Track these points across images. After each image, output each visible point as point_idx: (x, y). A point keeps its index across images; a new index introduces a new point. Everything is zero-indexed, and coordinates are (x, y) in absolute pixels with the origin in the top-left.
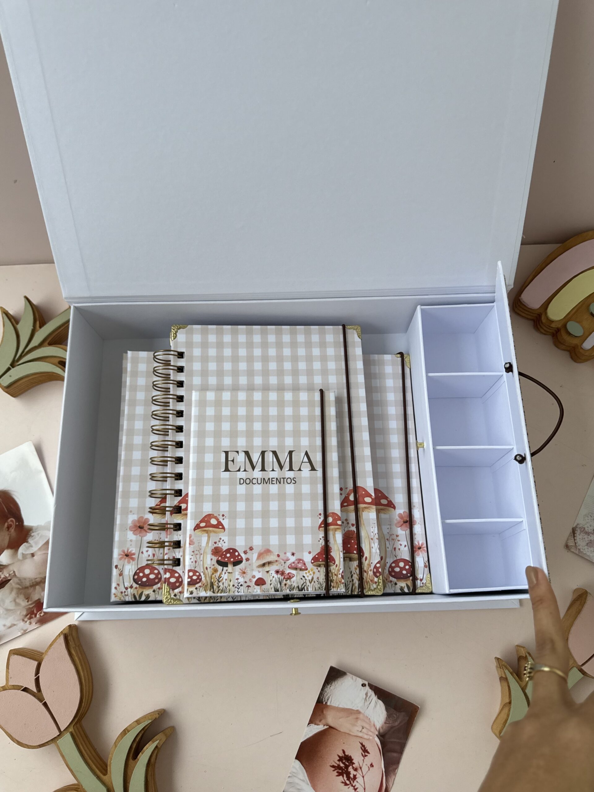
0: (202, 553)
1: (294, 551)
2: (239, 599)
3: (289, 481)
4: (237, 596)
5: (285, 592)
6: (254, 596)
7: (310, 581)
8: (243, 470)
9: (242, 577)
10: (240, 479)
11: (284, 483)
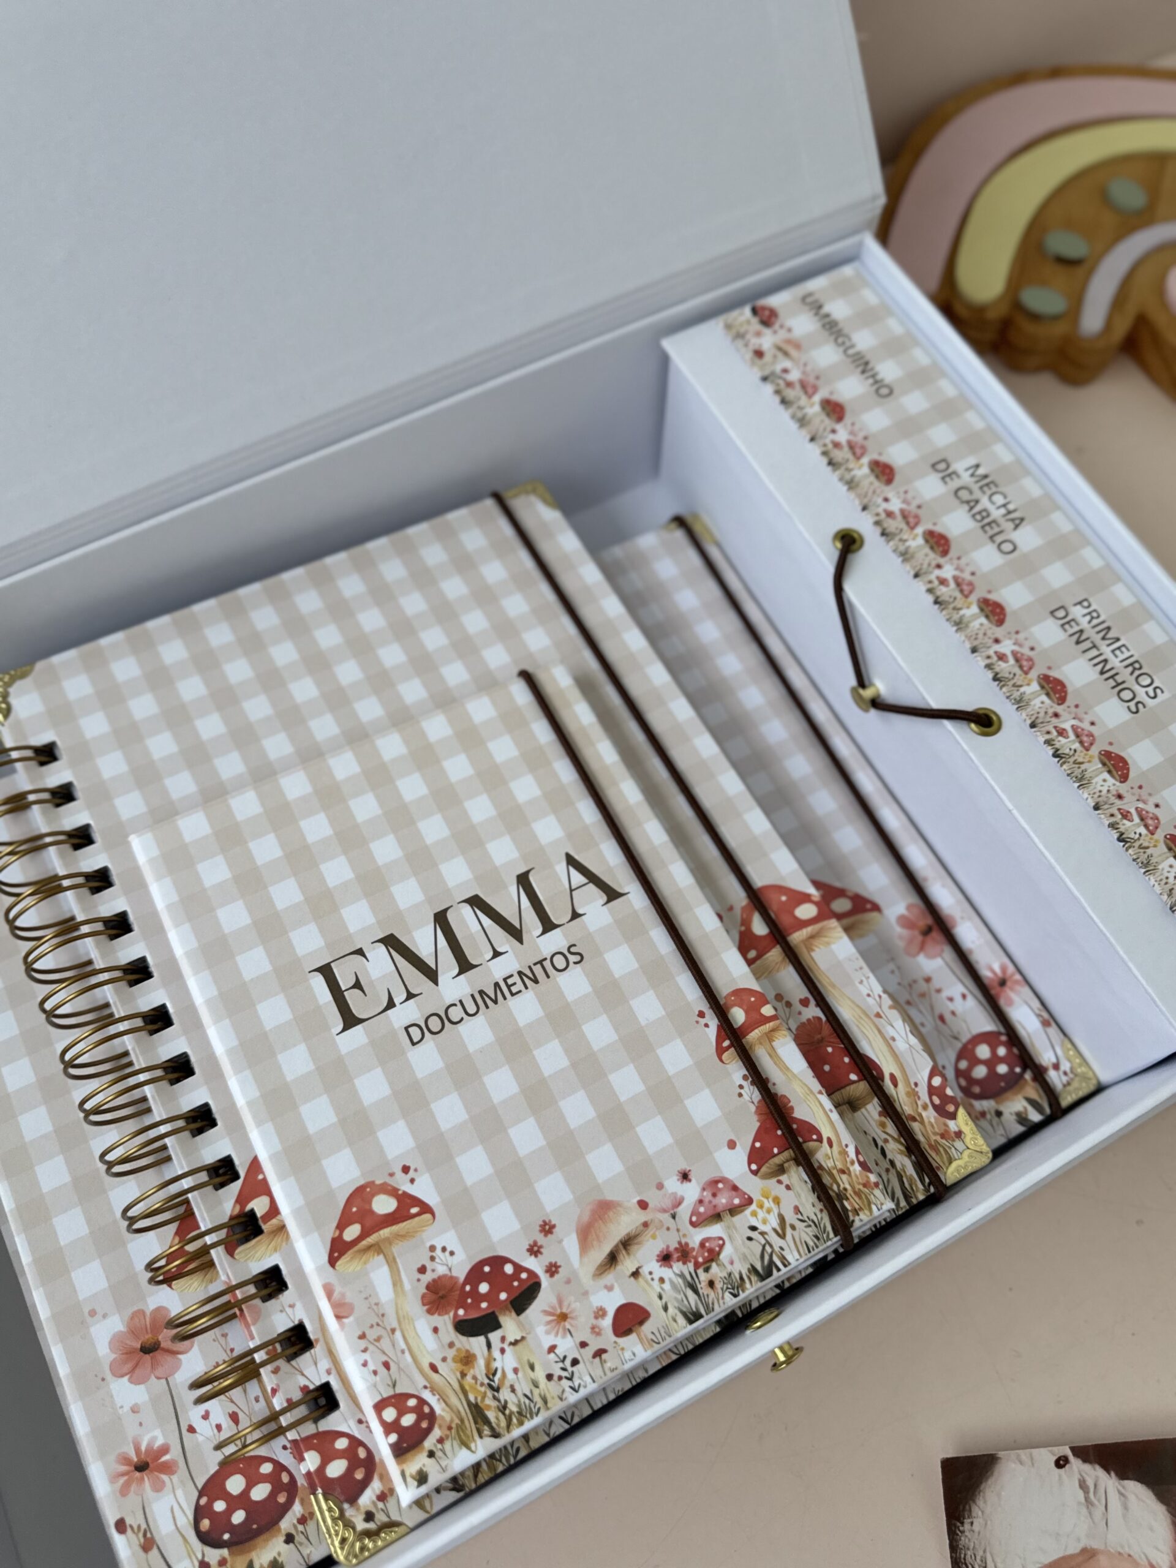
0: (395, 1324)
1: (684, 1166)
2: (587, 1412)
3: (560, 962)
4: (575, 1405)
5: (723, 1307)
6: (628, 1375)
7: (780, 1231)
8: (404, 996)
9: (564, 1336)
10: (406, 1029)
11: (548, 977)
